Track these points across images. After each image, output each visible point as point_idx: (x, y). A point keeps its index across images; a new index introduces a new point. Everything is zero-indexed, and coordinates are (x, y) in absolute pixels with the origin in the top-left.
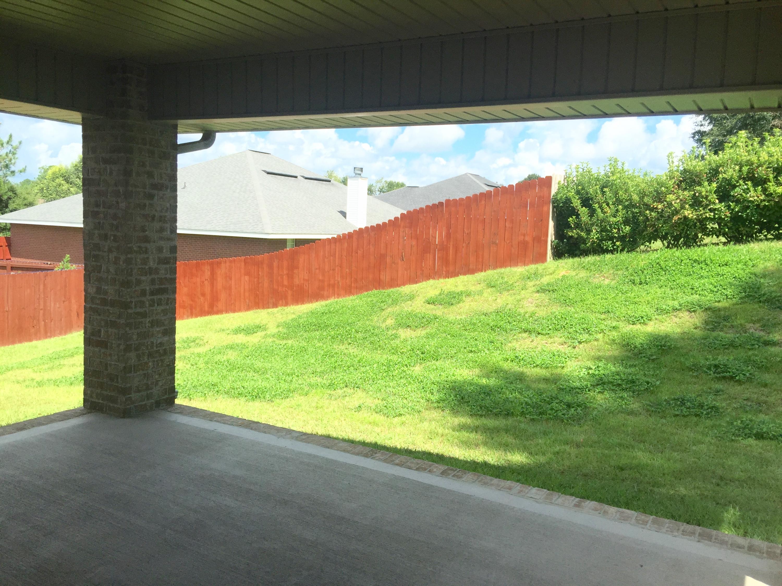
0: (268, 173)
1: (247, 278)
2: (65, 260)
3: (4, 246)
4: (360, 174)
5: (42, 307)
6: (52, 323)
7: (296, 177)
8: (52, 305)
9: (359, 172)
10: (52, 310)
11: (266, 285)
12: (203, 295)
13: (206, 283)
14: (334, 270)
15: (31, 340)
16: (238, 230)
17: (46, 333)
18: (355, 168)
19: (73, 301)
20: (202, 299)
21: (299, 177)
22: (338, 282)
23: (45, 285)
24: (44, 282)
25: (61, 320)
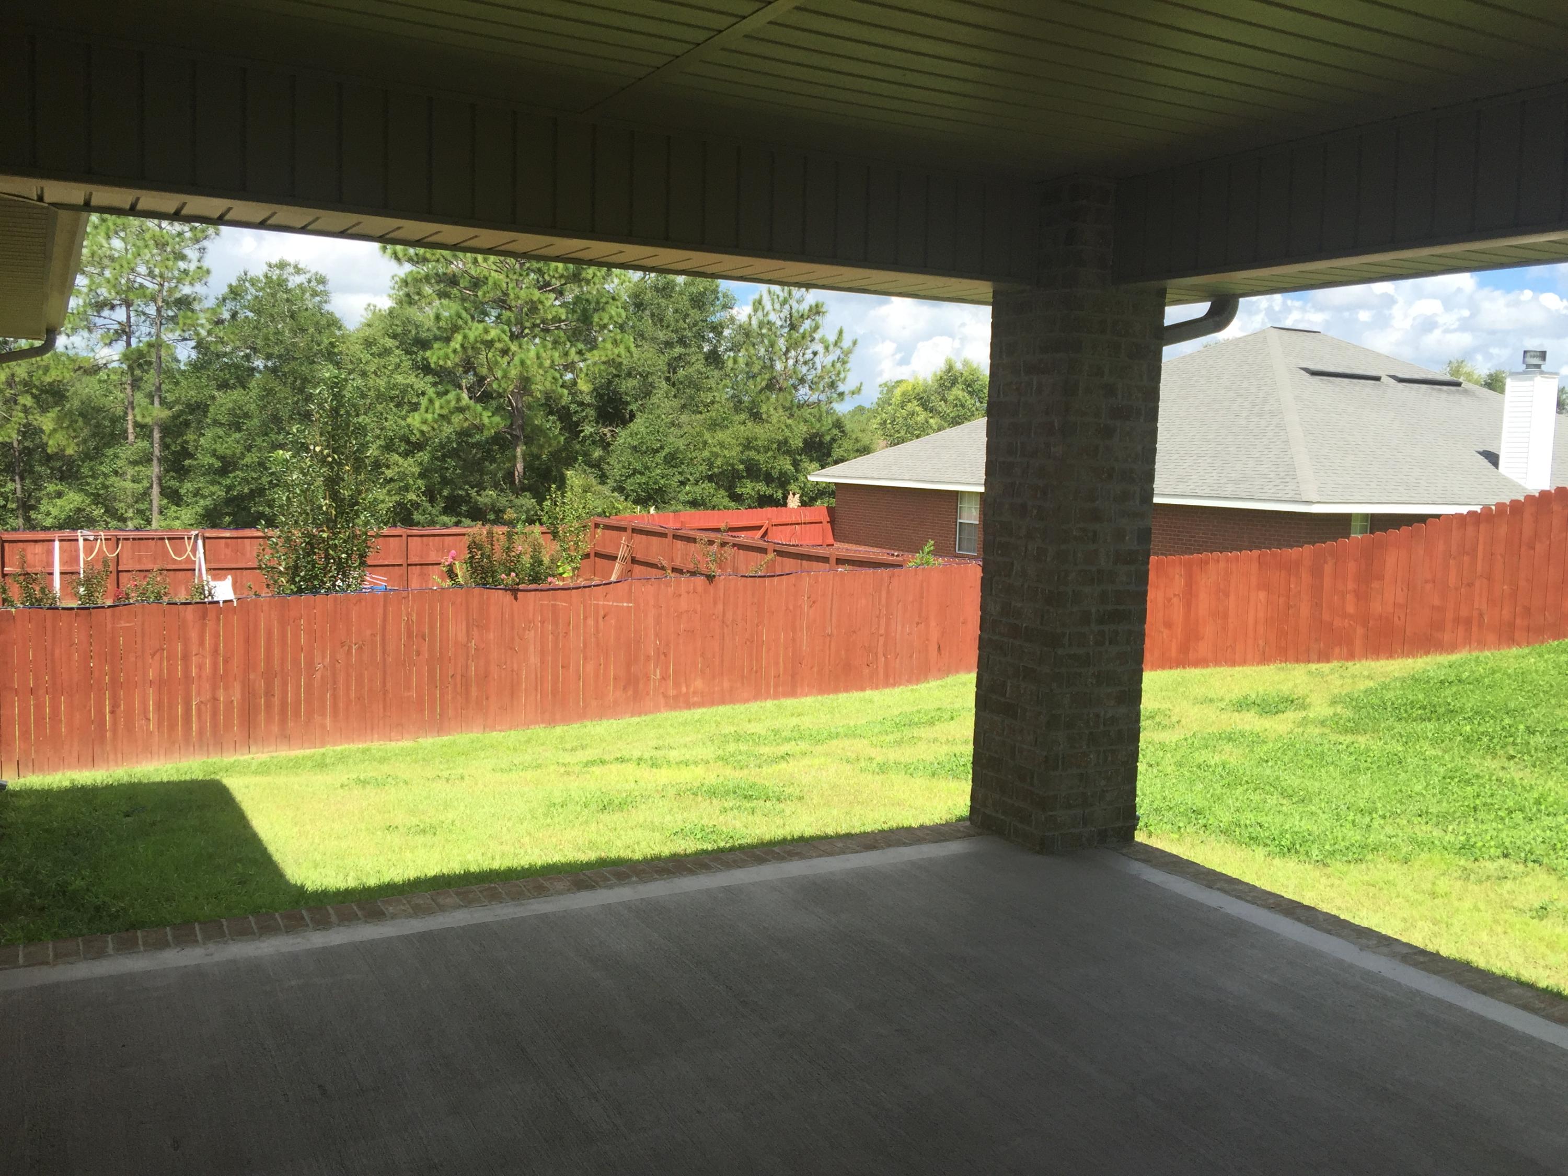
0: (1315, 373)
2: (926, 549)
4: (1539, 366)
5: (882, 631)
6: (898, 661)
7: (1378, 379)
8: (899, 628)
9: (1536, 361)
10: (898, 636)
11: (1305, 610)
12: (1168, 625)
13: (1175, 600)
14: (1470, 585)
15: (862, 689)
16: (1243, 495)
17: (887, 676)
18: (1525, 352)
19: (933, 624)
20: (1166, 632)
21: (1385, 379)
22: (1481, 615)
23: (888, 592)
24: (888, 586)
25: (911, 657)
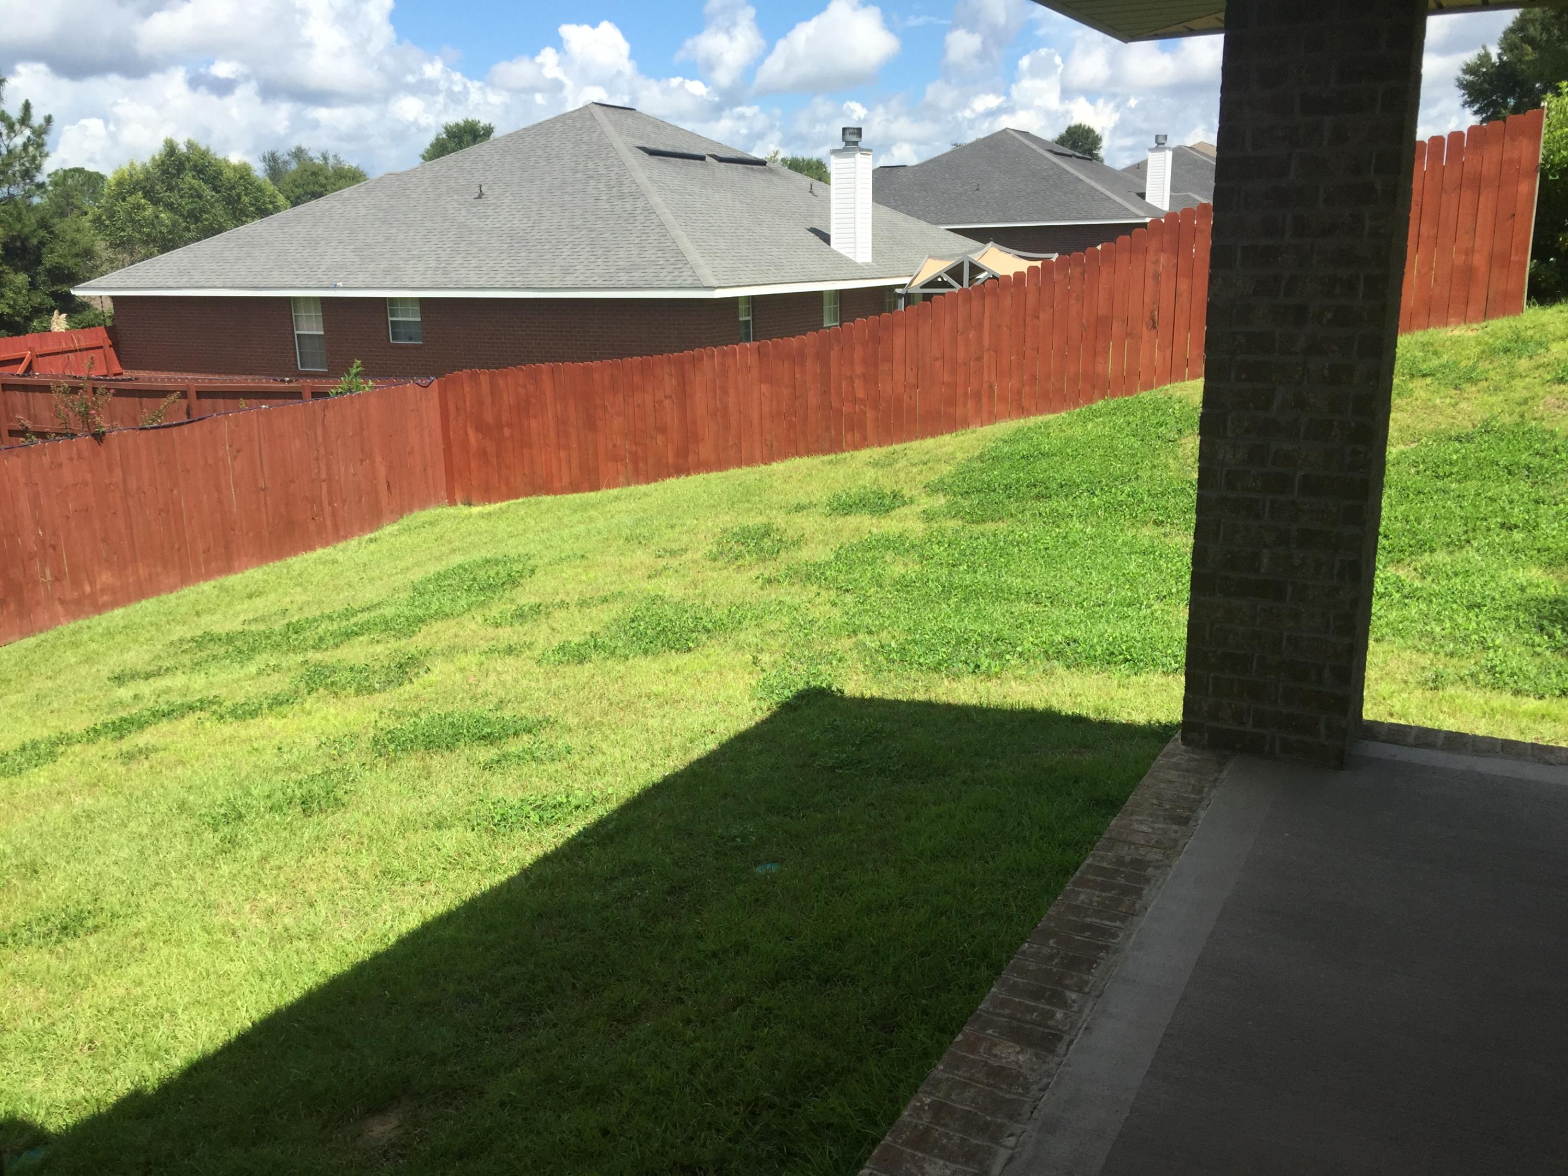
1: (765, 388)
2: (354, 371)
3: (106, 347)
4: (856, 143)
5: (324, 476)
6: (346, 507)
7: (702, 158)
8: (343, 470)
9: (854, 139)
10: (342, 479)
12: (663, 430)
13: (667, 402)
15: (312, 548)
16: (641, 284)
17: (336, 527)
18: (844, 129)
19: (378, 459)
20: (660, 439)
21: (708, 158)
23: (324, 427)
24: (323, 421)
25: (360, 499)
